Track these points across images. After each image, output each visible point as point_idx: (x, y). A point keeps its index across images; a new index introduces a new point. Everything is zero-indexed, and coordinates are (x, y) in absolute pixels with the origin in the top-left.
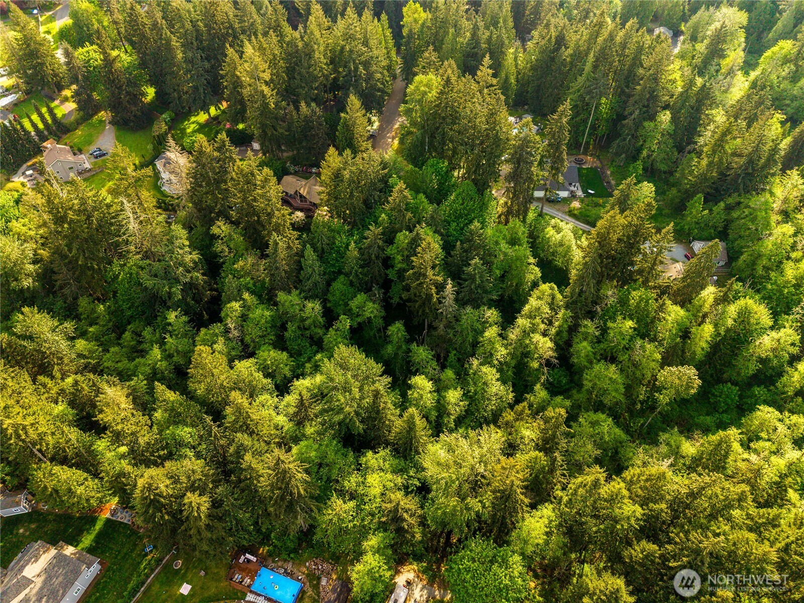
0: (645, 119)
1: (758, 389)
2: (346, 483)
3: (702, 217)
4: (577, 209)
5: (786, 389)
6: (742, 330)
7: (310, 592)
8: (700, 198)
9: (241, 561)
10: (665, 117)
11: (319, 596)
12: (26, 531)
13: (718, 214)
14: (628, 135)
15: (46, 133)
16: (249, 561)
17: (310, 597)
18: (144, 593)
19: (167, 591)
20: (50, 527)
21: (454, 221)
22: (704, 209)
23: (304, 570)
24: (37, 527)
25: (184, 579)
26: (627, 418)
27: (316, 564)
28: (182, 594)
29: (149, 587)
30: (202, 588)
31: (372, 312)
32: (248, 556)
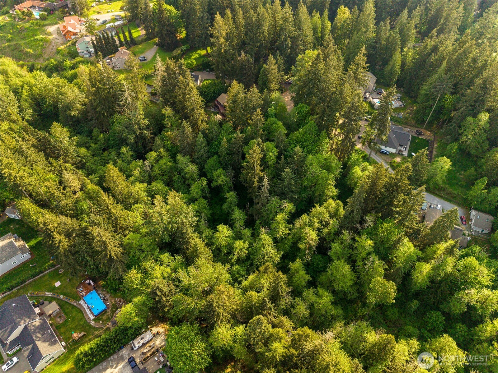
0: (470, 115)
1: (461, 325)
2: (144, 264)
3: (481, 194)
4: (396, 163)
5: (480, 334)
6: (461, 279)
7: (109, 313)
8: (484, 181)
9: (86, 282)
10: (484, 117)
11: (112, 317)
12: (13, 227)
13: (493, 195)
14: (455, 122)
15: (124, 43)
16: (90, 284)
17: (108, 316)
18: (41, 277)
19: (50, 281)
20: (23, 230)
21: (294, 144)
22: (485, 189)
23: (113, 301)
24: (18, 228)
25: (59, 279)
26: (359, 305)
27: (120, 301)
28: (55, 286)
29: (44, 276)
30: (65, 287)
31: (222, 181)
32: (91, 281)
